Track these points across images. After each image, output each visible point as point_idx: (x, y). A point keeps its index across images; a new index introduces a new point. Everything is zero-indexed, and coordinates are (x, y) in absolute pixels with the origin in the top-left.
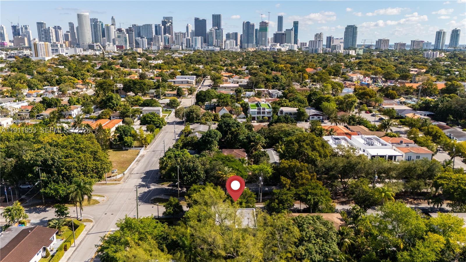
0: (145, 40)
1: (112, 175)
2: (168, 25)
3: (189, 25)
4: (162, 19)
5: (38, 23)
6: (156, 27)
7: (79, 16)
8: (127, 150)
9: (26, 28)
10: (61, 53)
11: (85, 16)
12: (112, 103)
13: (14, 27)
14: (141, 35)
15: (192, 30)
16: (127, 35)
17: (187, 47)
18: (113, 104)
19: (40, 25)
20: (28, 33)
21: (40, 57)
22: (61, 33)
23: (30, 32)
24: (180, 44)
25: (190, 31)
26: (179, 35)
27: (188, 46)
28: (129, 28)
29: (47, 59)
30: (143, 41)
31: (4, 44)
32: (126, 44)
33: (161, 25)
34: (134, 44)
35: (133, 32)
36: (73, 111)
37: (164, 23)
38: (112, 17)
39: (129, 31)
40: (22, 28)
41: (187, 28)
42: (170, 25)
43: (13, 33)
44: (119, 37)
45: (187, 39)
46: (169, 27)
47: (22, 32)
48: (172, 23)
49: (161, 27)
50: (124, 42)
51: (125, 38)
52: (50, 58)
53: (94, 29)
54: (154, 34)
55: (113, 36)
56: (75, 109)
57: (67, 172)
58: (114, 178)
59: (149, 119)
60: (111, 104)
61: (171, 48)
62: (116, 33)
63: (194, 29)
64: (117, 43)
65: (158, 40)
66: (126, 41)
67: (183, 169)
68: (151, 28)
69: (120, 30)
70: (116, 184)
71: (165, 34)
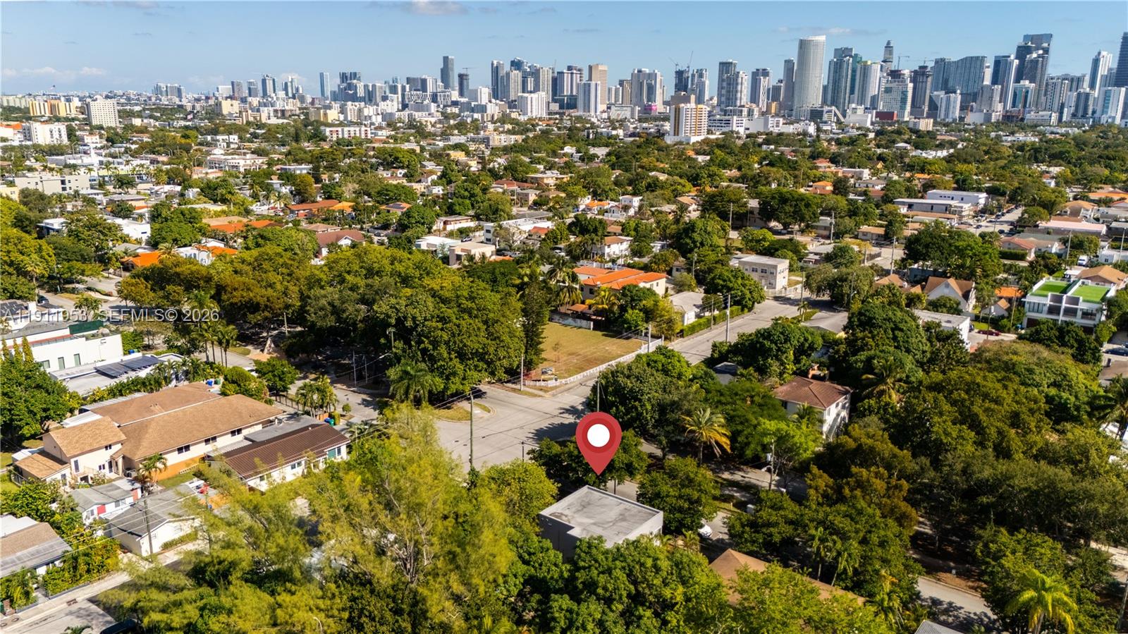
0: (957, 98)
1: (543, 377)
2: (1034, 55)
3: (1104, 53)
4: (1020, 41)
5: (722, 64)
6: (998, 63)
7: (804, 46)
8: (628, 338)
9: (701, 76)
10: (735, 129)
11: (817, 44)
12: (691, 238)
13: (680, 74)
14: (951, 84)
15: (1110, 70)
16: (911, 85)
17: (1074, 115)
18: (694, 242)
19: (725, 67)
20: (703, 84)
21: (682, 137)
22: (765, 83)
23: (707, 83)
24: (1056, 107)
25: (1103, 71)
26: (1055, 84)
27: (1080, 113)
28: (920, 67)
29: (694, 139)
30: (948, 100)
31: (651, 109)
32: (903, 108)
33: (1012, 57)
34: (926, 109)
35: (930, 79)
36: (609, 246)
37: (1023, 51)
38: (889, 43)
39: (920, 75)
40: (693, 75)
41: (1096, 62)
42: (1039, 56)
43: (676, 85)
44: (888, 90)
45: (1079, 94)
46: (1035, 62)
47: (692, 84)
48: (1046, 51)
49: (1011, 63)
50: (899, 104)
51: (904, 93)
52: (699, 138)
53: (835, 72)
54: (987, 81)
55: (873, 89)
56: (614, 243)
57: (431, 347)
58: (542, 383)
59: (721, 282)
60: (688, 241)
61: (1022, 120)
62: (884, 81)
63: (1115, 66)
64: (881, 107)
65: (991, 98)
66: (904, 101)
67: (611, 389)
68: (982, 67)
69: (895, 74)
70: (535, 396)
71: (1017, 80)
